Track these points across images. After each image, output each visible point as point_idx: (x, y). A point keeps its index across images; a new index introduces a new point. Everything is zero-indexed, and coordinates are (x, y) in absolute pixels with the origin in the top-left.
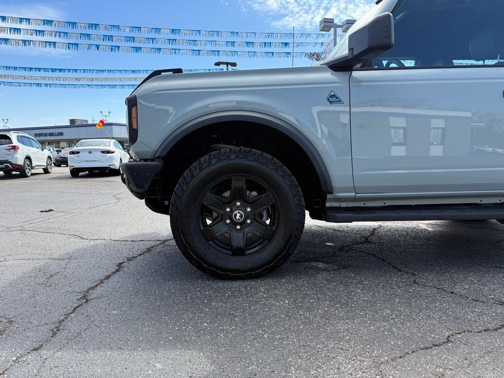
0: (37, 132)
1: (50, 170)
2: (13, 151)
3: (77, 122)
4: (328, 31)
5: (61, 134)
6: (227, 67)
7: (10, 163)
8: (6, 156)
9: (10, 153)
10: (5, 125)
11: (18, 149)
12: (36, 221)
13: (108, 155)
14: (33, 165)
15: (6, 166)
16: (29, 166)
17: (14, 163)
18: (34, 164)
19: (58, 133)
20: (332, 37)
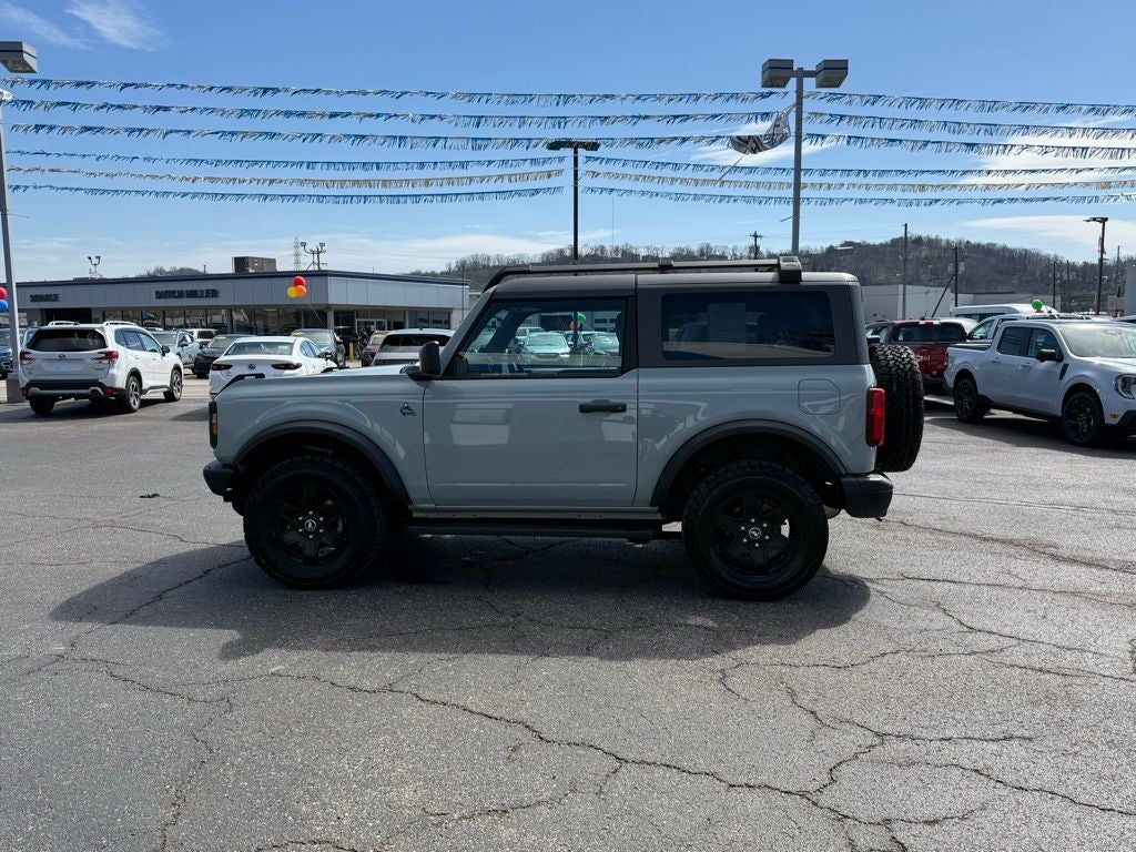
0: (162, 287)
1: (177, 395)
2: (106, 361)
3: (250, 264)
4: (784, 86)
5: (214, 293)
6: (576, 152)
7: (101, 385)
8: (94, 372)
9: (101, 366)
10: (93, 270)
11: (117, 357)
12: (132, 512)
13: (287, 372)
14: (145, 387)
15: (93, 391)
16: (136, 390)
17: (107, 384)
18: (146, 383)
19: (207, 291)
20: (792, 99)
